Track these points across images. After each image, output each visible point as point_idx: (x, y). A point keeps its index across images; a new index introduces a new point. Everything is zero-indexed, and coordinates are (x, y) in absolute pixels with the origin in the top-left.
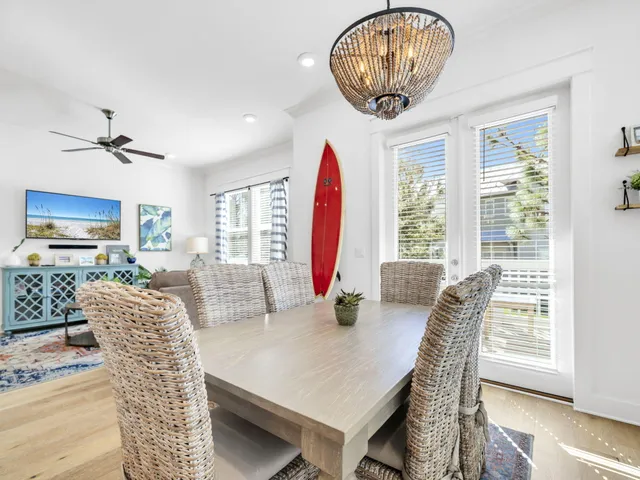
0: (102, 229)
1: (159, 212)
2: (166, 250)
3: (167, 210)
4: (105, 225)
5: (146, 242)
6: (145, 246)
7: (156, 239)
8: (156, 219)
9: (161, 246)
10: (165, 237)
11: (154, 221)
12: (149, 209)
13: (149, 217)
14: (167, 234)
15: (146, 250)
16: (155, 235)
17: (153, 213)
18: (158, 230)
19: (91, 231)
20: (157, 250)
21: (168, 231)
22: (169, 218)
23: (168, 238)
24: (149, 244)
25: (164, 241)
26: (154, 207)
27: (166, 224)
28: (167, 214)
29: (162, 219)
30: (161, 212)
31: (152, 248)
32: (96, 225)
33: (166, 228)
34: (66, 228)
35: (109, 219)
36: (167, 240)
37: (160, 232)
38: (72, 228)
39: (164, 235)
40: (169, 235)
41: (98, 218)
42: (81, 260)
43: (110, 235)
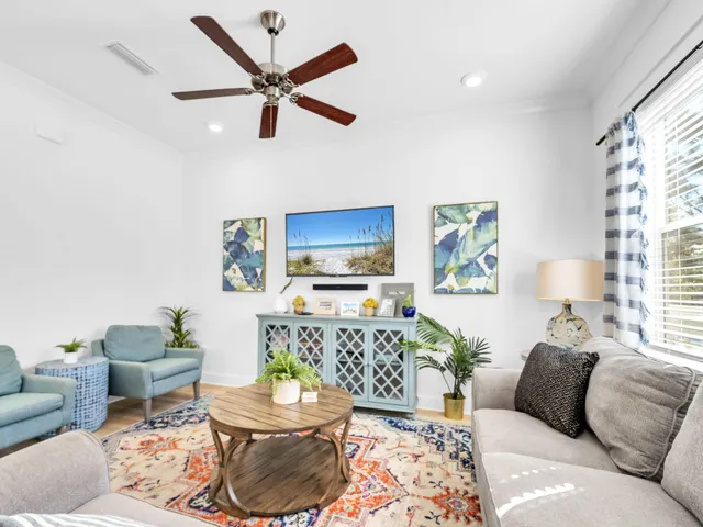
0: (366, 258)
1: (469, 215)
2: (487, 292)
3: (489, 207)
4: (372, 250)
5: (445, 277)
6: (444, 285)
7: (462, 271)
8: (463, 229)
9: (475, 283)
10: (485, 267)
11: (461, 234)
12: (449, 213)
13: (450, 228)
14: (487, 258)
15: (444, 292)
16: (463, 262)
17: (459, 218)
18: (468, 251)
19: (352, 263)
20: (467, 292)
21: (492, 251)
22: (492, 225)
23: (491, 267)
24: (450, 281)
25: (481, 273)
26: (460, 207)
27: (485, 236)
28: (489, 216)
29: (478, 227)
30: (474, 215)
31: (457, 288)
32: (359, 252)
33: (487, 246)
34: (324, 261)
35: (377, 240)
36: (488, 271)
37: (471, 255)
38: (329, 260)
39: (481, 260)
40: (492, 261)
41: (362, 241)
42: (343, 308)
43: (379, 268)
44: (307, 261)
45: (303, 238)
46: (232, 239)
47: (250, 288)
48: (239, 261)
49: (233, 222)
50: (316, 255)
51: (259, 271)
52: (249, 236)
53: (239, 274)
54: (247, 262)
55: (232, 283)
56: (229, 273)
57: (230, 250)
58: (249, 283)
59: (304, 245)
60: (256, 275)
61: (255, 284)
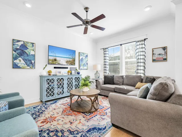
0: (70, 61)
2: (86, 69)
3: (87, 54)
4: (71, 60)
7: (84, 65)
11: (83, 58)
15: (81, 69)
17: (83, 55)
19: (67, 62)
21: (87, 62)
24: (82, 67)
26: (83, 53)
27: (86, 59)
28: (87, 56)
30: (85, 55)
31: (83, 69)
32: (68, 60)
33: (86, 61)
34: (60, 61)
35: (72, 57)
36: (87, 66)
37: (85, 63)
38: (61, 60)
39: (86, 64)
40: (87, 64)
41: (69, 57)
42: (64, 73)
43: (72, 64)
44: (55, 60)
45: (54, 54)
46: (19, 47)
47: (29, 68)
48: (22, 57)
49: (19, 41)
50: (58, 59)
51: (33, 62)
52: (28, 48)
53: (22, 62)
54: (26, 58)
55: (18, 65)
56: (17, 61)
57: (17, 52)
58: (28, 66)
59: (54, 55)
60: (32, 63)
61: (31, 66)
